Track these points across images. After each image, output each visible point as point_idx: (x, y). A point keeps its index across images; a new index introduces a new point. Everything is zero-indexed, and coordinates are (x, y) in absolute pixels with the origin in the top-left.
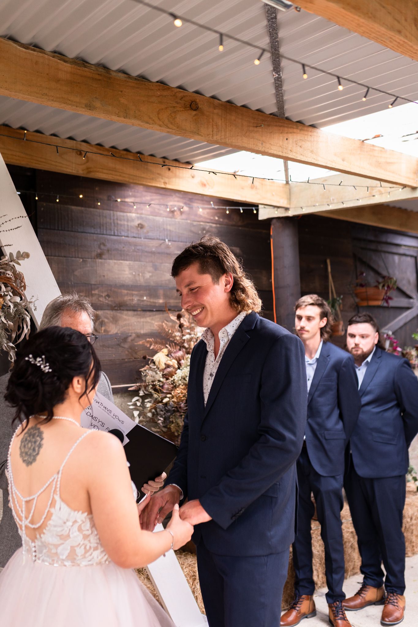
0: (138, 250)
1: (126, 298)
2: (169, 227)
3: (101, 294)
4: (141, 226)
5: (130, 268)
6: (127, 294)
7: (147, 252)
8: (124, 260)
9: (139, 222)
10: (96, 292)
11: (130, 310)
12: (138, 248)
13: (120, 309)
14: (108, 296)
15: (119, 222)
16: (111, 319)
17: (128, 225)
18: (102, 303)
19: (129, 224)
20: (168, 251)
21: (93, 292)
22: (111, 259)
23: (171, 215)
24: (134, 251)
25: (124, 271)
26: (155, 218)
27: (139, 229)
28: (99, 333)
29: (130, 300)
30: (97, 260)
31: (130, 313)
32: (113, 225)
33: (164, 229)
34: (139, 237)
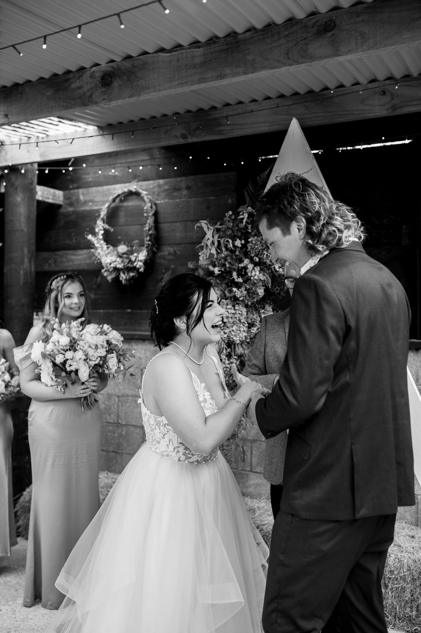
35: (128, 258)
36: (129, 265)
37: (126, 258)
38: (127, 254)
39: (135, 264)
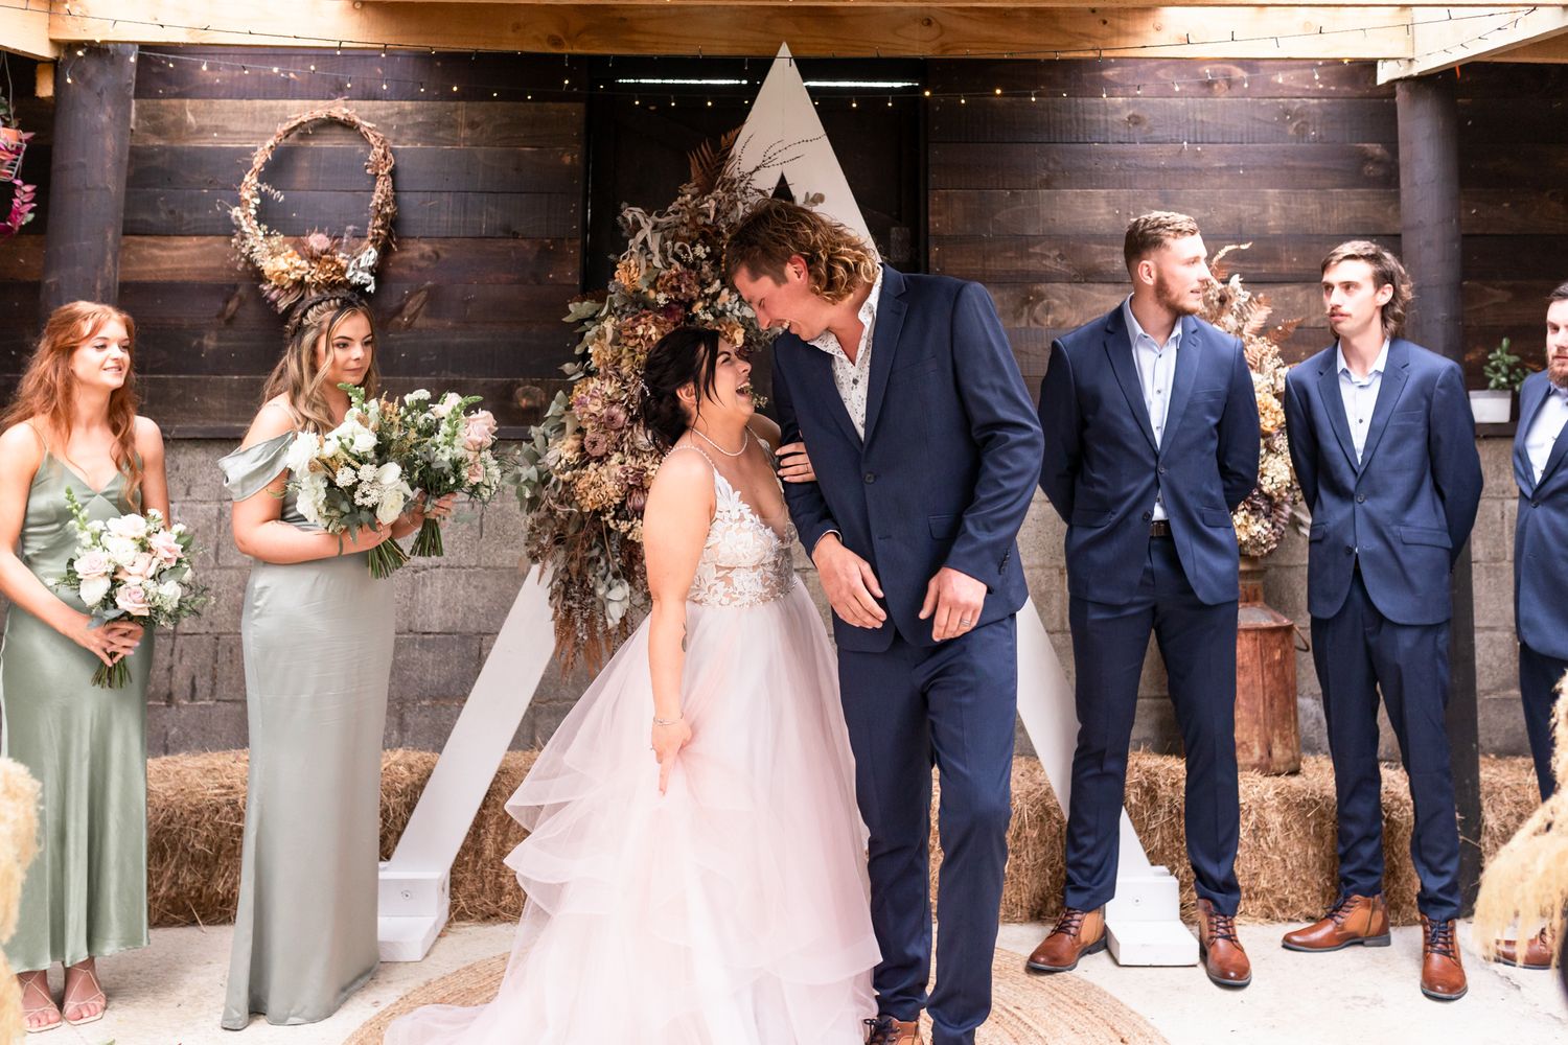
0: (1128, 166)
1: (1099, 260)
2: (1199, 117)
3: (1047, 253)
4: (1136, 120)
5: (1109, 201)
6: (1102, 251)
7: (1146, 168)
8: (1097, 188)
9: (1131, 112)
10: (1037, 249)
11: (1107, 283)
12: (1127, 162)
13: (1086, 281)
14: (1061, 256)
15: (1087, 117)
16: (1068, 301)
17: (1106, 121)
18: (1048, 269)
19: (1109, 118)
20: (1197, 164)
21: (1031, 250)
22: (1070, 188)
23: (1205, 91)
24: (1119, 169)
25: (1097, 208)
26: (1167, 100)
27: (1130, 125)
28: (1043, 325)
29: (1107, 262)
30: (1040, 191)
31: (1108, 288)
32: (1074, 123)
33: (1188, 120)
34: (1132, 140)
35: (333, 262)
36: (335, 277)
37: (328, 261)
38: (331, 254)
39: (348, 276)
